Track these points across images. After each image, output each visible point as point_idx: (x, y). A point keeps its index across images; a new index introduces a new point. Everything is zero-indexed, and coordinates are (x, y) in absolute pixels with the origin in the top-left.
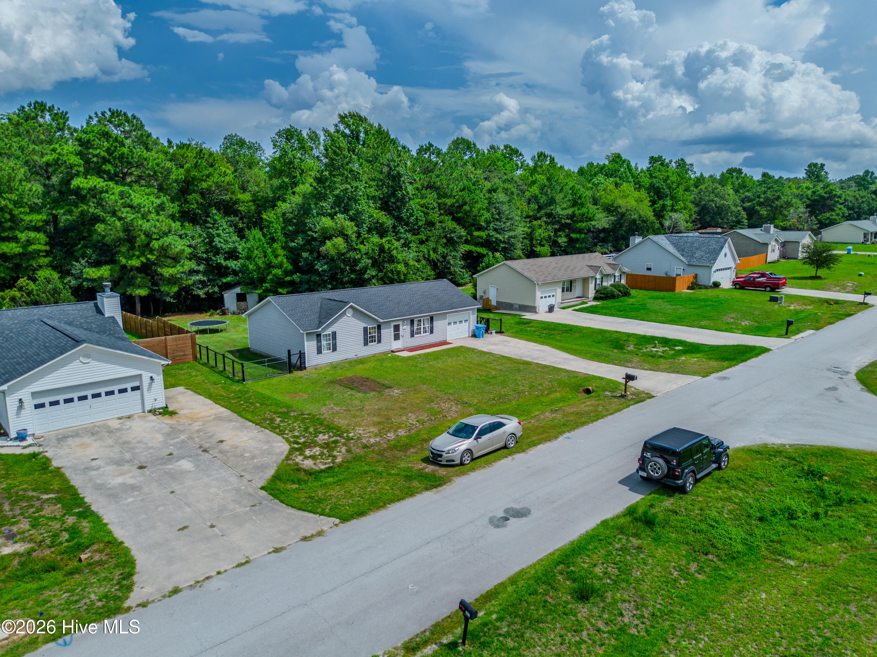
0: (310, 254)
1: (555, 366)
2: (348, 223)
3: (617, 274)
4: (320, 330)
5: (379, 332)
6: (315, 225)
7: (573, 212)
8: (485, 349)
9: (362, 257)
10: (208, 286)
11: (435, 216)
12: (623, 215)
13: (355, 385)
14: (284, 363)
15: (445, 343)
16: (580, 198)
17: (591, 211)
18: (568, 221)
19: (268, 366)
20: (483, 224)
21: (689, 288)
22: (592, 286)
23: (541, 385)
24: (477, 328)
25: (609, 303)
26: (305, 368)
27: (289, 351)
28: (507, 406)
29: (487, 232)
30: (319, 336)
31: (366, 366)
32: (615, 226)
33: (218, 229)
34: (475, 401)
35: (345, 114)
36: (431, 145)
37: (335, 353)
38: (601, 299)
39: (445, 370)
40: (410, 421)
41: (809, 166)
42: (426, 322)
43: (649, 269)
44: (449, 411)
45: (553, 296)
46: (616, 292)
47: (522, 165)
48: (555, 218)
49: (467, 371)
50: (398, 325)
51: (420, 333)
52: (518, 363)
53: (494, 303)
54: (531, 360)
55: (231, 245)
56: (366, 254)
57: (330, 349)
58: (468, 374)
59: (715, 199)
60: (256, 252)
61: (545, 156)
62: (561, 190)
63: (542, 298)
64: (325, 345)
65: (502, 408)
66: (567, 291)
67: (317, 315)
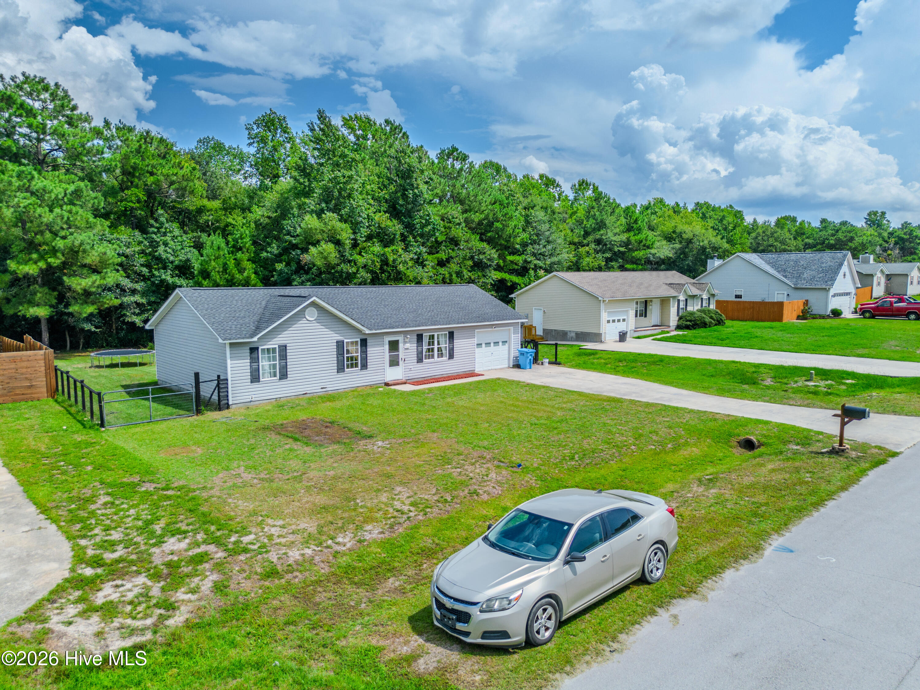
0: (286, 266)
1: (667, 404)
2: (340, 225)
3: (705, 297)
4: (255, 339)
5: (364, 352)
6: (295, 228)
7: (628, 239)
8: (537, 382)
9: (358, 271)
10: (148, 310)
11: (459, 232)
12: (690, 241)
13: (307, 432)
14: (186, 396)
15: (472, 374)
16: (636, 222)
17: (650, 238)
18: (622, 249)
19: (155, 400)
20: (518, 246)
21: (798, 318)
22: (673, 310)
23: (656, 433)
24: (522, 354)
25: (701, 332)
26: (228, 406)
27: (197, 375)
28: (602, 472)
29: (524, 257)
30: (254, 350)
31: (338, 404)
32: (679, 257)
33: (165, 234)
34: (536, 462)
35: (350, 117)
36: (455, 149)
37: (284, 382)
38: (687, 327)
39: (472, 409)
40: (397, 505)
41: (869, 215)
42: (442, 340)
43: (738, 296)
44: (483, 481)
45: (624, 320)
46: (708, 320)
47: (559, 198)
48: (606, 245)
49: (513, 411)
50: (397, 342)
51: (433, 357)
52: (601, 400)
53: (540, 332)
54: (619, 396)
55: (182, 257)
56: (365, 267)
57: (275, 376)
58: (514, 415)
59: (775, 244)
60: (213, 263)
61: (587, 184)
62: (613, 212)
63: (608, 322)
64: (267, 368)
65: (593, 475)
66: (641, 315)
67: (256, 318)
